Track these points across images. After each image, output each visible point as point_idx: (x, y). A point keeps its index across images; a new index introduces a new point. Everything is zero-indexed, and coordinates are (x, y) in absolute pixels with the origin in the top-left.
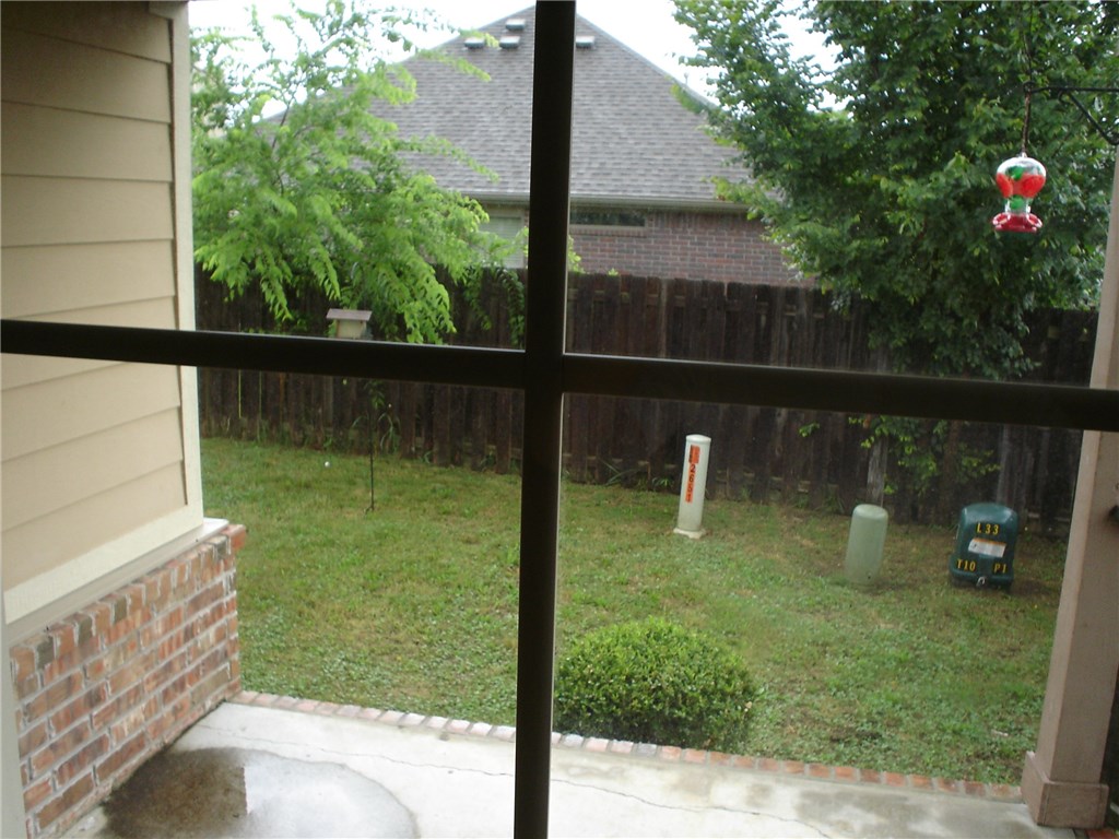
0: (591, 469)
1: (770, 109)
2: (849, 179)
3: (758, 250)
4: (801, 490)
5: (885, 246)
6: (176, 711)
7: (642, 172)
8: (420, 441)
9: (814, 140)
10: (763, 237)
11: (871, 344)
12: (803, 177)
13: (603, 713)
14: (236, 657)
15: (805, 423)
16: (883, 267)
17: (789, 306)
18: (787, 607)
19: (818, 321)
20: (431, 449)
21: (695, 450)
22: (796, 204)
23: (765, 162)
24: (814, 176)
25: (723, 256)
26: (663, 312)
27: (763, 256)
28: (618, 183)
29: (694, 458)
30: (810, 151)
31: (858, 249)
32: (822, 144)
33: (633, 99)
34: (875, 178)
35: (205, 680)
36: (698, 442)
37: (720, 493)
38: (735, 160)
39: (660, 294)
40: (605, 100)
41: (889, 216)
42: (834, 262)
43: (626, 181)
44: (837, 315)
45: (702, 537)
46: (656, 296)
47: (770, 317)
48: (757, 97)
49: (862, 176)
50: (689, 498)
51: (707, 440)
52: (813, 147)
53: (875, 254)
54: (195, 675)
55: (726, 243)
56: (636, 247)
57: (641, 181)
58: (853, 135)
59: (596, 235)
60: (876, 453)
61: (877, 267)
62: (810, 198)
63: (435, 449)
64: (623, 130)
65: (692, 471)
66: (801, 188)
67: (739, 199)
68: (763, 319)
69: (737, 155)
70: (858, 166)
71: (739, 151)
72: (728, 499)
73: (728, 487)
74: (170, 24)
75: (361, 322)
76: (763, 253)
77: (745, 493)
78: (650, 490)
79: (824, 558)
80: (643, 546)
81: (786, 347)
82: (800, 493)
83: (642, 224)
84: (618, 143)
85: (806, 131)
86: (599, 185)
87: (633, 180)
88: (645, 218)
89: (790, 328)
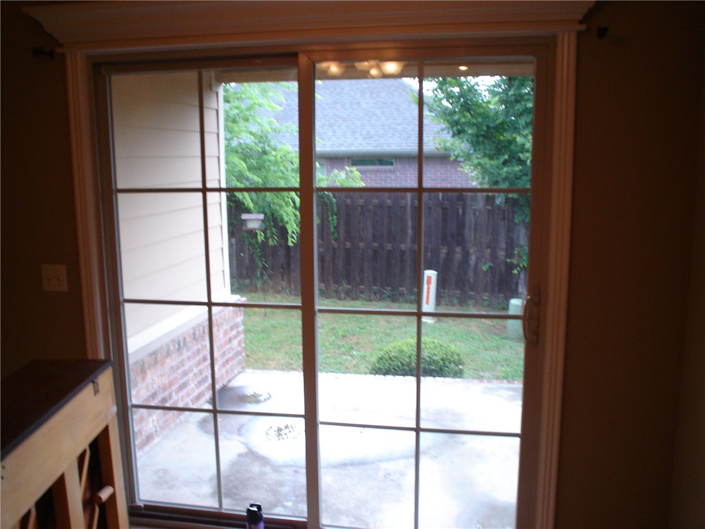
0: (375, 293)
1: (459, 104)
2: (502, 137)
3: (457, 176)
4: (485, 298)
5: (520, 171)
6: (227, 372)
7: (391, 136)
8: (284, 283)
9: (483, 118)
10: (459, 169)
11: (516, 221)
12: (477, 136)
13: (400, 370)
14: (244, 354)
15: (485, 263)
16: (520, 181)
17: (473, 204)
18: (479, 348)
19: (489, 210)
20: (290, 287)
21: (429, 278)
22: (475, 150)
23: (458, 130)
24: (484, 136)
25: (437, 180)
26: (409, 209)
27: (459, 179)
28: (378, 142)
29: (429, 282)
30: (480, 123)
31: (507, 172)
32: (487, 120)
33: (383, 95)
34: (514, 135)
35: (235, 362)
36: (430, 275)
37: (443, 302)
38: (442, 130)
39: (406, 200)
40: (367, 96)
41: (521, 155)
42: (495, 179)
43: (382, 140)
44: (499, 207)
45: (436, 322)
46: (404, 202)
47: (464, 209)
48: (452, 97)
49: (507, 136)
50: (427, 303)
51: (435, 272)
52: (482, 122)
53: (515, 174)
54: (232, 359)
55: (439, 173)
56: (389, 177)
57: (390, 141)
58: (502, 115)
59: (367, 171)
60: (522, 276)
61: (516, 181)
62: (482, 147)
63: (293, 287)
64: (378, 112)
65: (428, 289)
66: (476, 142)
67: (446, 149)
68: (461, 211)
69: (443, 126)
70: (505, 130)
71: (444, 125)
72: (447, 305)
73: (447, 299)
74: (217, 93)
75: (259, 220)
76: (459, 177)
77: (456, 301)
78: (407, 302)
79: (497, 329)
80: (406, 326)
81: (473, 224)
82: (484, 300)
83: (391, 164)
84: (376, 120)
85: (477, 113)
86: (367, 144)
87: (386, 140)
88: (393, 161)
89: (475, 214)
